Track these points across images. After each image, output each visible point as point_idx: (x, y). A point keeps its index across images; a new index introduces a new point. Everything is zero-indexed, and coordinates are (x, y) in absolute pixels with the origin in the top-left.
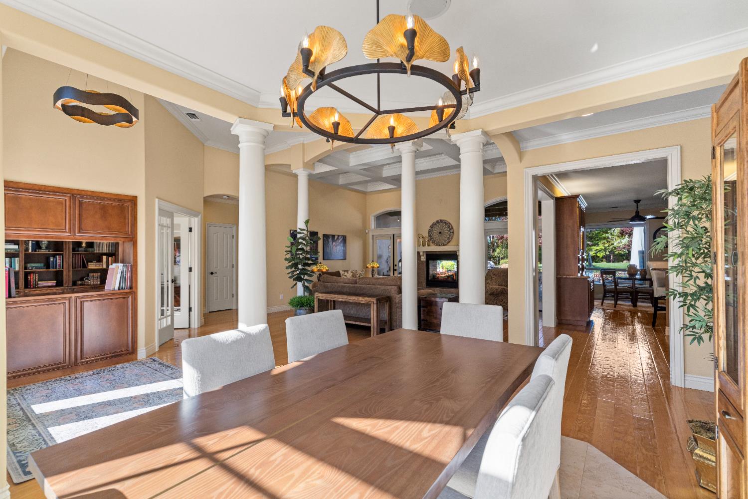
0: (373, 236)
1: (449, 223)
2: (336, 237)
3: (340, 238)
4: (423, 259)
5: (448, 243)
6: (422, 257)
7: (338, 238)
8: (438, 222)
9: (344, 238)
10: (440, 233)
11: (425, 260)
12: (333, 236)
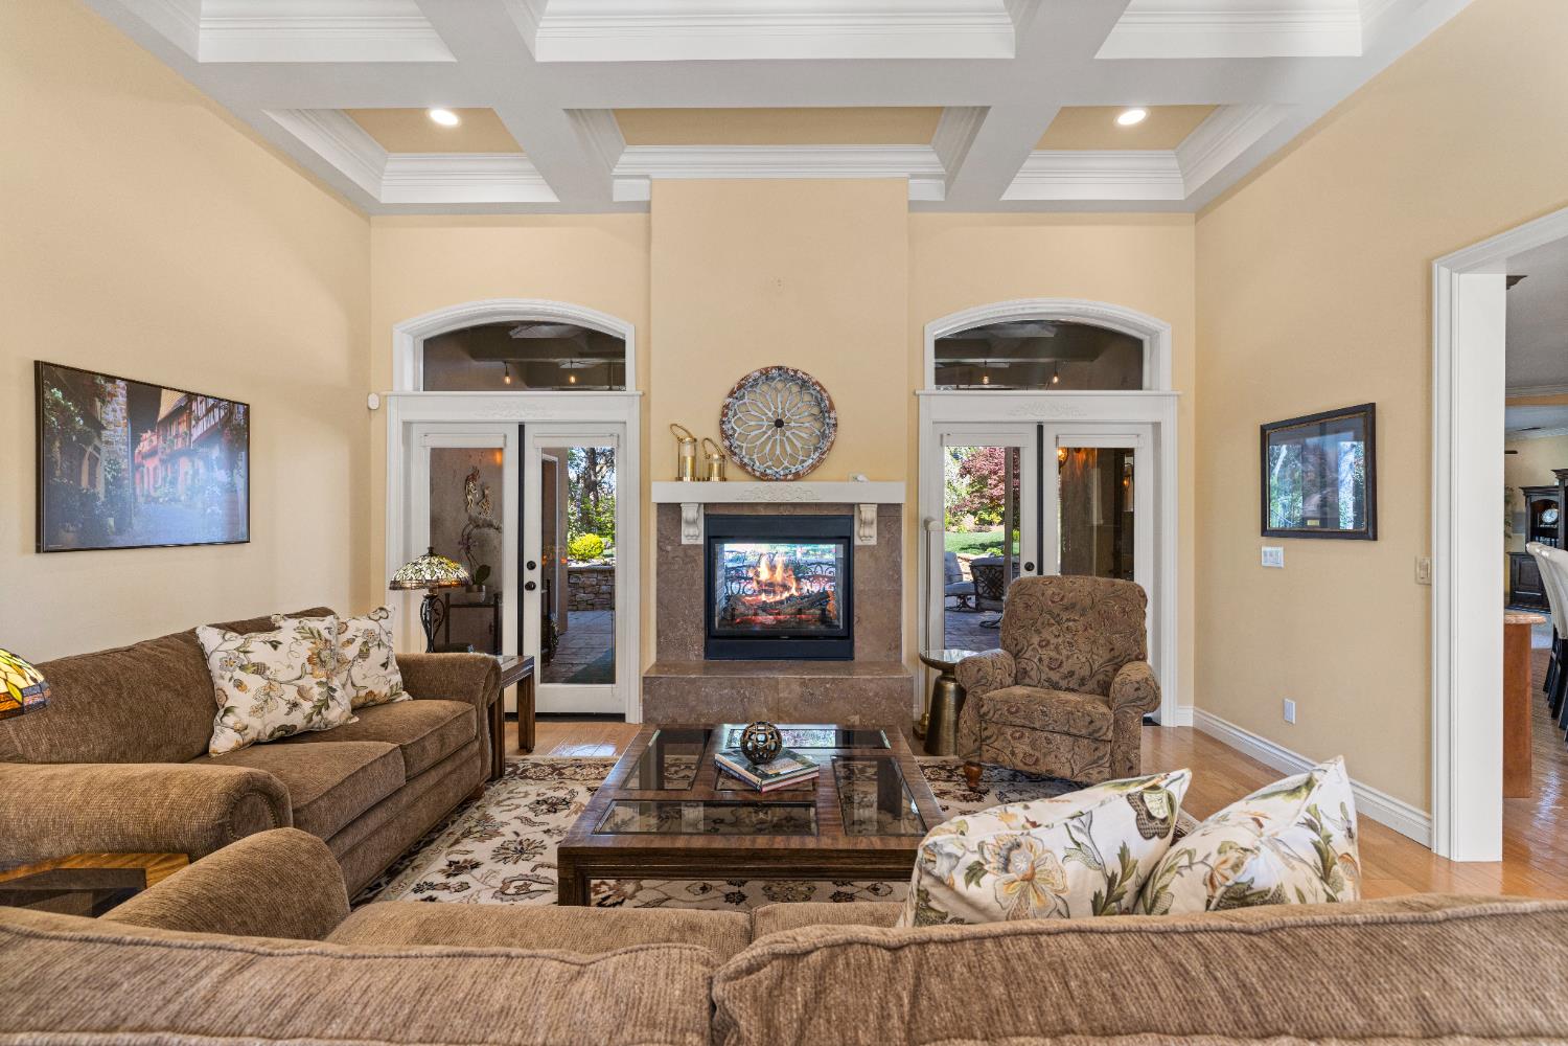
0: (407, 425)
1: (817, 383)
2: (168, 403)
3: (199, 408)
4: (693, 534)
5: (813, 467)
6: (686, 530)
7: (181, 412)
8: (766, 374)
9: (230, 413)
10: (779, 423)
11: (701, 541)
12: (143, 396)
